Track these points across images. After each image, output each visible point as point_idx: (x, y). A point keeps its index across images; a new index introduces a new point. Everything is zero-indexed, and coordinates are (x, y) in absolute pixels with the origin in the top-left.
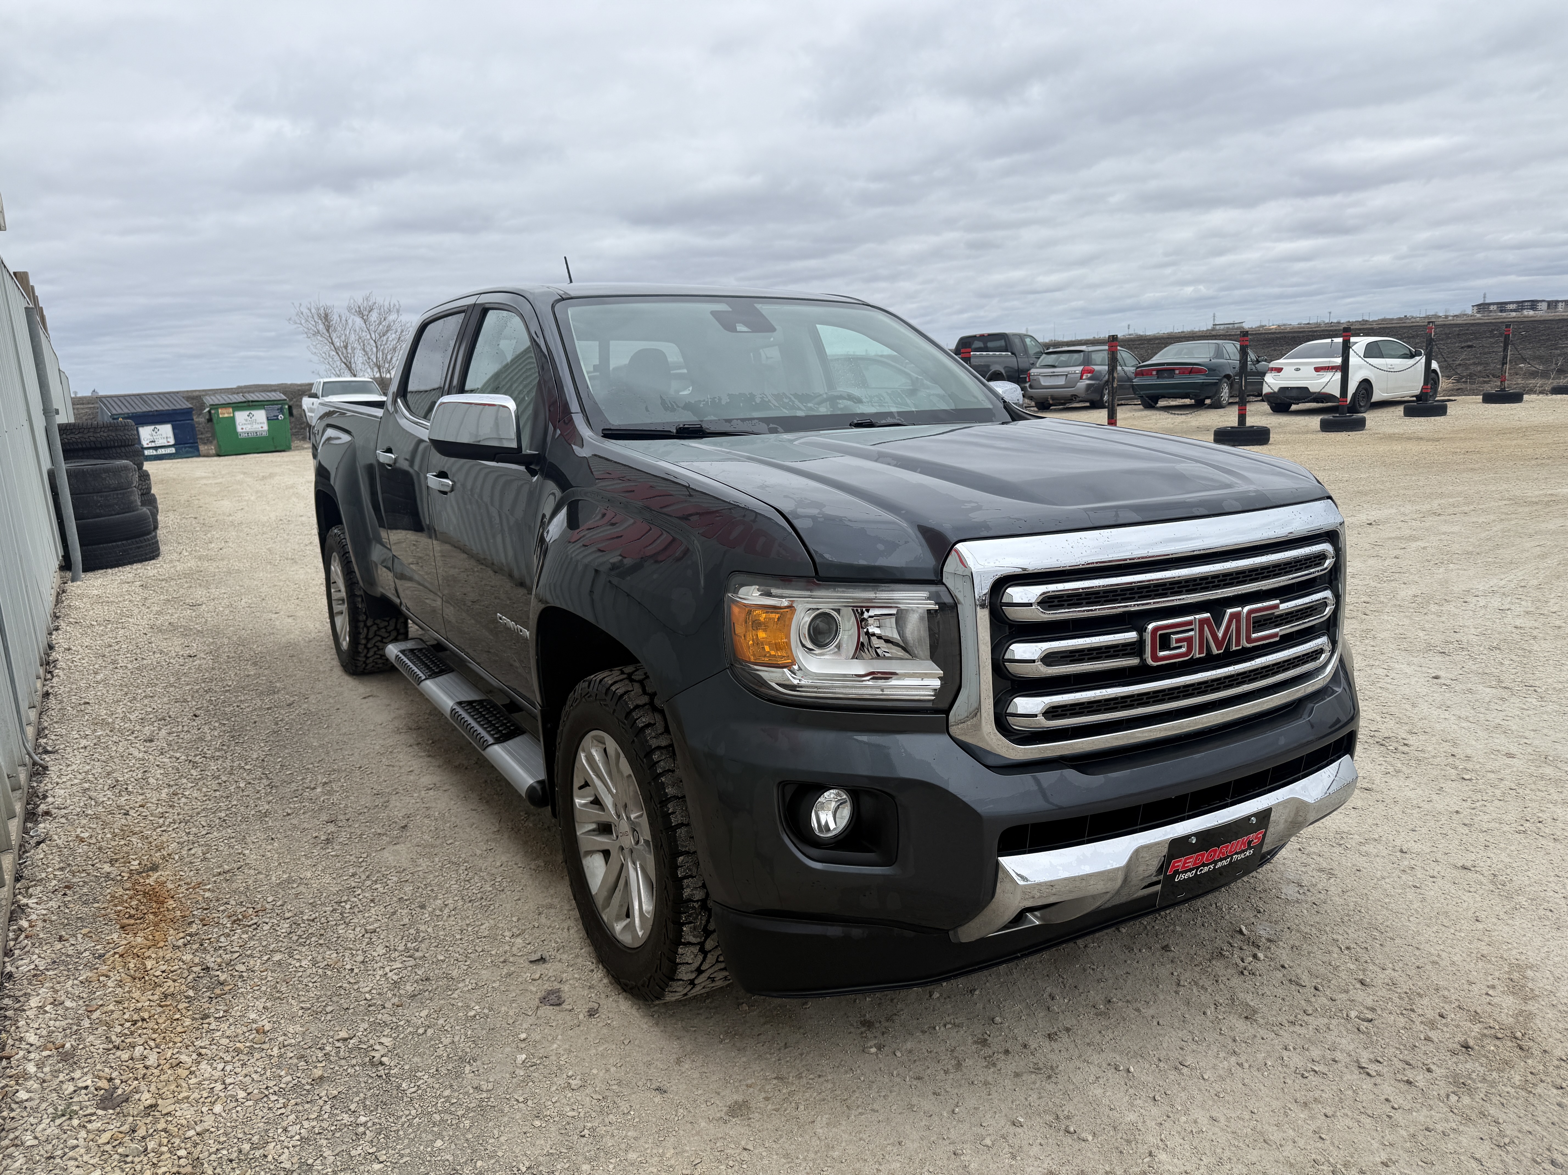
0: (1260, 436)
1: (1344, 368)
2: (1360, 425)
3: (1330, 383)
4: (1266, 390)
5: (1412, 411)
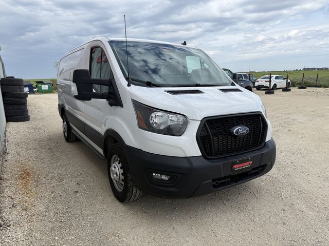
1: (270, 81)
2: (273, 93)
5: (284, 90)
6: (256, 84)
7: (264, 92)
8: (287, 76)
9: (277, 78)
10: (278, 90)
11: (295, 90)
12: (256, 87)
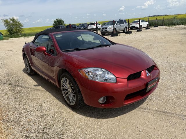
0: (130, 33)
1: (139, 24)
2: (141, 31)
3: (138, 26)
4: (130, 27)
5: (146, 29)
6: (131, 26)
7: (136, 30)
8: (148, 20)
9: (142, 21)
10: (143, 29)
11: (152, 28)
12: (130, 28)
